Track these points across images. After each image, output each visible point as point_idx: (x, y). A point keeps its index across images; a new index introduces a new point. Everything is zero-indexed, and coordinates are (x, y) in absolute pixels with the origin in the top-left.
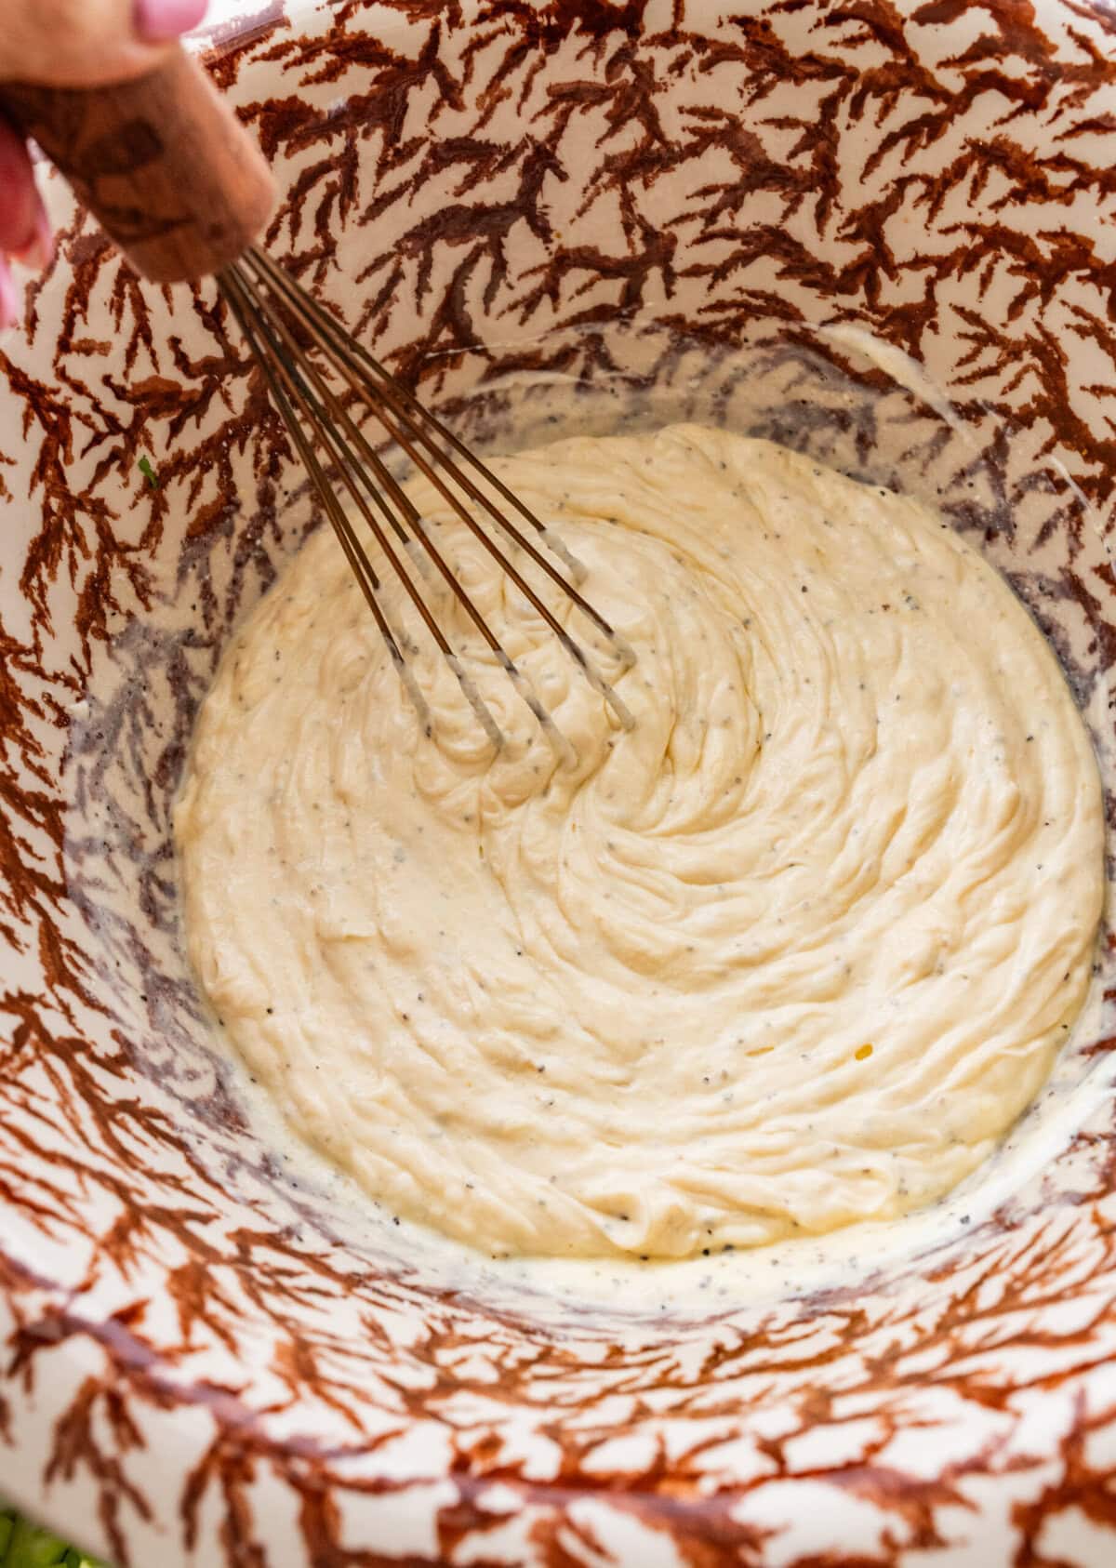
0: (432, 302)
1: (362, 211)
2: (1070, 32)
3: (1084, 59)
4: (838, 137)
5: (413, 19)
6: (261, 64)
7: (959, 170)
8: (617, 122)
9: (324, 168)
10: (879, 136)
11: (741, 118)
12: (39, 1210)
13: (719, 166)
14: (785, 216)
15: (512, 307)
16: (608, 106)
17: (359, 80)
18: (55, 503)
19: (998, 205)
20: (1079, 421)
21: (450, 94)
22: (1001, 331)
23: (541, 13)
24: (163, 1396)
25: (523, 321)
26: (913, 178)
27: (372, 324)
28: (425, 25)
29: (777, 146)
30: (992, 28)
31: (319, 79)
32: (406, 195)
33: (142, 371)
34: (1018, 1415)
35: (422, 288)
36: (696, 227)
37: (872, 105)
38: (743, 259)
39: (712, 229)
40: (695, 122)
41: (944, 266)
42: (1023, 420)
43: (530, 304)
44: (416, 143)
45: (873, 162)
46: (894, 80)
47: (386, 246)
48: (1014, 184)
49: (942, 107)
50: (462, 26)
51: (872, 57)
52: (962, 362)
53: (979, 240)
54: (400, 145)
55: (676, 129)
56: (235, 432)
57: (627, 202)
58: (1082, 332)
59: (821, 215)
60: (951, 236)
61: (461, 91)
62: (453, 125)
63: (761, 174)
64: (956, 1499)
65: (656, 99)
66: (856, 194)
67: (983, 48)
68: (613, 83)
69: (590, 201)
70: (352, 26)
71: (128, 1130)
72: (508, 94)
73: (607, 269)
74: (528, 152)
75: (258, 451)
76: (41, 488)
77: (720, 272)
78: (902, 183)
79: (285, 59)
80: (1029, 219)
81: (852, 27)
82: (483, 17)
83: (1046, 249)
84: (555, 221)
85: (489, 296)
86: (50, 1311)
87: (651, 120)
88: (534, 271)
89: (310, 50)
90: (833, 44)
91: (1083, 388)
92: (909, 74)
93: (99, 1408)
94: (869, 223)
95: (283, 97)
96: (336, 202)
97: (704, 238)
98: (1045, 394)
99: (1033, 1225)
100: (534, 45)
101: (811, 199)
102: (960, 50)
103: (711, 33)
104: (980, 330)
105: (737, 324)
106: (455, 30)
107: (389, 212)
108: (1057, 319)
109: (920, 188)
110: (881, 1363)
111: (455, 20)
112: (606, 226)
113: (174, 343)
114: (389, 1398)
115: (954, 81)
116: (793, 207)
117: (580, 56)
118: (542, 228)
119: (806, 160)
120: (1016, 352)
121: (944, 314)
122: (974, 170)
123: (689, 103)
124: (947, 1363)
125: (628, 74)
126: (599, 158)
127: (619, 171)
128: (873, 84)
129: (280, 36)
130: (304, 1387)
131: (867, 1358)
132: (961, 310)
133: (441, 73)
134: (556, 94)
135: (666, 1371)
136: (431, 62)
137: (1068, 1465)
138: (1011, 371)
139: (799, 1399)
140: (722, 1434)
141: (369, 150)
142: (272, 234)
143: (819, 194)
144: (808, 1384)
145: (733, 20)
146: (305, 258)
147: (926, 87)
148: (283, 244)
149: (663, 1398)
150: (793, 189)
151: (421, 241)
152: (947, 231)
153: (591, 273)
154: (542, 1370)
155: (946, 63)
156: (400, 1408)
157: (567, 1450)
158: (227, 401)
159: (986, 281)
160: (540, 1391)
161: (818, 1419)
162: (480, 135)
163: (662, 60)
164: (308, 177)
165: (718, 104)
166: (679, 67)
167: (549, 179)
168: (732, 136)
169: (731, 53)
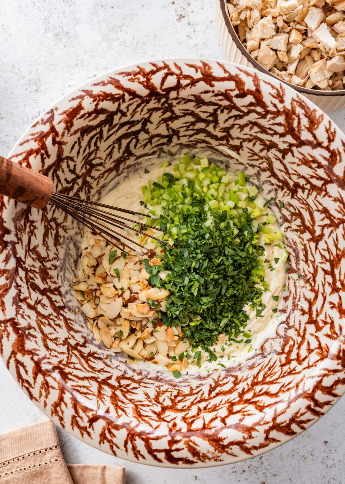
0: (122, 150)
1: (105, 139)
2: (272, 103)
3: (275, 110)
4: (218, 115)
5: (114, 103)
6: (79, 120)
7: (246, 125)
8: (164, 113)
9: (95, 135)
10: (227, 117)
11: (194, 111)
12: (86, 394)
13: (190, 119)
14: (206, 127)
15: (141, 147)
16: (162, 110)
17: (102, 117)
18: (46, 224)
19: (256, 133)
20: (276, 174)
21: (124, 114)
22: (258, 154)
23: (145, 97)
24: (117, 428)
25: (144, 148)
26: (236, 124)
27: (108, 158)
28: (117, 104)
29: (204, 116)
30: (253, 101)
31: (93, 119)
32: (115, 134)
33: (60, 187)
34: (265, 413)
35: (120, 148)
36: (185, 128)
37: (226, 111)
38: (197, 134)
39: (188, 129)
40: (183, 112)
41: (244, 140)
42: (264, 170)
43: (145, 145)
44: (116, 125)
45: (226, 121)
46: (231, 107)
47: (111, 143)
48: (260, 130)
49: (242, 114)
51: (226, 103)
52: (249, 157)
53: (252, 137)
54: (113, 126)
55: (177, 112)
56: (80, 189)
57: (167, 125)
58: (277, 159)
59: (215, 127)
61: (126, 113)
62: (124, 119)
63: (199, 120)
64: (255, 430)
65: (173, 108)
66: (222, 125)
67: (251, 104)
68: (163, 107)
69: (158, 126)
70: (99, 107)
71: (91, 361)
72: (138, 112)
73: (164, 137)
74: (143, 120)
75: (85, 190)
76: (43, 223)
77: (191, 136)
78: (233, 125)
79: (84, 118)
80: (263, 136)
81: (220, 97)
82: (130, 99)
83: (268, 143)
84: (150, 130)
85: (135, 146)
86: (93, 415)
87: (173, 112)
88: (146, 139)
89: (90, 114)
90: (216, 100)
91: (277, 169)
92: (234, 107)
93: (106, 431)
94: (227, 130)
95: (85, 125)
96: (98, 140)
97: (186, 130)
98: (269, 167)
99: (269, 357)
100: (144, 103)
101: (212, 125)
102: (246, 104)
103: (186, 97)
104: (253, 152)
105: (196, 144)
106: (124, 103)
107: (111, 138)
108: (270, 155)
109: (238, 126)
110: (241, 395)
111: (124, 101)
112: (163, 130)
113: (66, 179)
114: (155, 417)
115: (245, 110)
116: (208, 126)
117: (154, 103)
118: (147, 132)
119: (210, 118)
120: (262, 158)
121: (245, 148)
122: (251, 125)
123: (181, 109)
124: (253, 397)
125: (166, 105)
126: (160, 119)
127: (165, 121)
128: (226, 108)
129: (82, 112)
130: (140, 419)
131: (239, 392)
132: (249, 148)
133: (121, 112)
134: (149, 110)
135: (202, 395)
136: (119, 110)
137: (274, 423)
138: (261, 161)
139: (227, 405)
140: (215, 417)
141: (105, 129)
142: (85, 151)
143: (214, 124)
144: (228, 400)
145: (192, 95)
146: (92, 152)
147: (238, 109)
148: (87, 151)
149: (202, 405)
150: (208, 122)
151: (119, 140)
152: (245, 134)
153: (159, 138)
154: (179, 398)
155: (243, 106)
156: (157, 419)
157: (188, 424)
158: (78, 184)
159: (254, 145)
160: (180, 406)
161: (231, 412)
162: (131, 120)
163: (175, 102)
164: (92, 138)
165: (188, 109)
166: (179, 103)
167: (148, 124)
168: (192, 114)
169: (191, 101)
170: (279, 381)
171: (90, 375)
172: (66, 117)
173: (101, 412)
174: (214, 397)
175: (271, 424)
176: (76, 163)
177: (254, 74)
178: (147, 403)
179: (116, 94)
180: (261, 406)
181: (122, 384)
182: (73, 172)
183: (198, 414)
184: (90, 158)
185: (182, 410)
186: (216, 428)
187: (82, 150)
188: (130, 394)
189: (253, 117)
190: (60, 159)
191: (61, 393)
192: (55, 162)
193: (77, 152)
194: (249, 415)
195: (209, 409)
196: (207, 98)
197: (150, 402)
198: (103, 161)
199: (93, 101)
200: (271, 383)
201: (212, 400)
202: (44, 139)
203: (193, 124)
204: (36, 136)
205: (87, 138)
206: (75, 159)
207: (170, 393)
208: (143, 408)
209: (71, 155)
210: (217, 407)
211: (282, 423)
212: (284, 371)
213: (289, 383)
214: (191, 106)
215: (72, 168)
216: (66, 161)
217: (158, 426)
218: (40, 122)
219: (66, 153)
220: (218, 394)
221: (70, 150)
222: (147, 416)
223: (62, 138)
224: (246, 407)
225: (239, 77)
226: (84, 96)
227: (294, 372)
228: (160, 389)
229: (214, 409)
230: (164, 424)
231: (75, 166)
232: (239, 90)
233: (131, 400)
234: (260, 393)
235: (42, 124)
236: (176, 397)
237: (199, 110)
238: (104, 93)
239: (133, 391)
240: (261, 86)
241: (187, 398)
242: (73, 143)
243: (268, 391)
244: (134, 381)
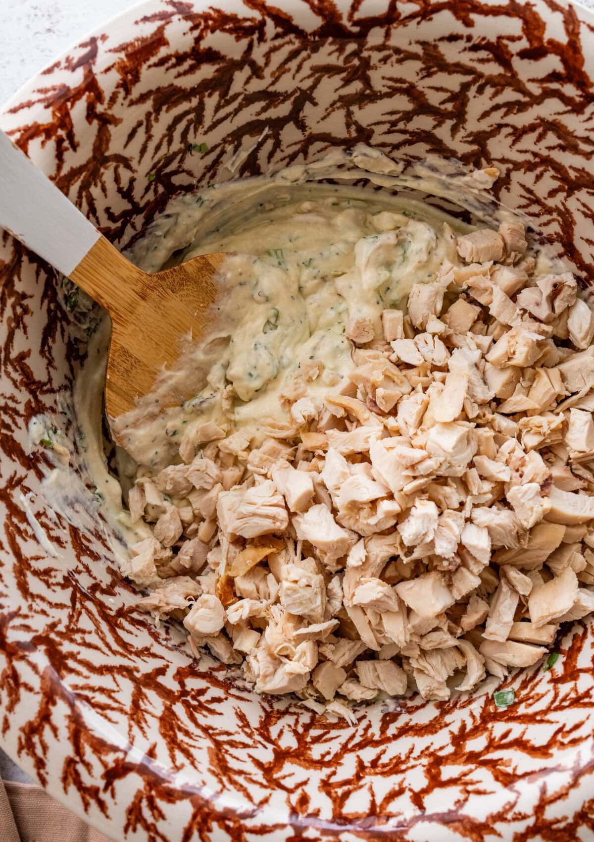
1: (205, 128)
4: (468, 100)
5: (238, 39)
6: (153, 69)
7: (532, 128)
8: (347, 82)
9: (186, 113)
10: (489, 105)
11: (416, 84)
12: (103, 707)
13: (402, 103)
14: (435, 127)
15: (282, 160)
16: (344, 75)
17: (207, 71)
18: (52, 306)
19: (550, 148)
20: (578, 251)
21: (257, 72)
22: (543, 200)
23: (311, 34)
24: (171, 796)
25: (288, 166)
26: (507, 125)
27: (208, 175)
28: (245, 42)
29: (434, 98)
30: (560, 68)
31: (185, 73)
32: (230, 118)
34: (519, 793)
36: (386, 127)
37: (489, 91)
38: (410, 143)
39: (394, 128)
40: (391, 83)
41: (517, 166)
42: (549, 240)
43: (292, 158)
44: (236, 96)
45: (486, 114)
46: (503, 82)
47: (219, 141)
48: (561, 142)
49: (527, 99)
50: (265, 41)
51: (493, 69)
52: (520, 207)
53: (537, 160)
54: (228, 98)
55: (379, 85)
57: (349, 114)
59: (454, 130)
60: (523, 154)
61: (263, 71)
62: (256, 85)
63: (423, 107)
64: (493, 831)
65: (370, 73)
66: (473, 125)
67: (554, 76)
68: (348, 65)
69: (329, 114)
70: (204, 45)
71: (123, 628)
72: (289, 70)
73: (335, 142)
74: (297, 94)
76: (46, 302)
77: (396, 147)
78: (500, 126)
79: (167, 65)
80: (567, 159)
81: (483, 54)
82: (277, 36)
83: (572, 174)
84: (308, 122)
85: (271, 155)
86: (116, 761)
87: (367, 81)
88: (295, 144)
89: (180, 58)
90: (472, 60)
91: (582, 238)
92: (512, 81)
93: (144, 803)
94: (480, 138)
95: (166, 85)
96: (192, 127)
97: (389, 132)
98: (562, 233)
100: (306, 49)
101: (449, 123)
102: (542, 75)
103: (405, 47)
104: (532, 197)
106: (262, 44)
107: (220, 127)
108: (573, 204)
109: (510, 130)
110: (459, 739)
111: (262, 39)
112: (336, 125)
113: (107, 210)
114: (258, 775)
115: (535, 89)
116: (439, 124)
117: (330, 54)
118: (301, 126)
119: (449, 106)
120: (549, 211)
121: (514, 185)
122: (540, 130)
123: (388, 75)
124: (487, 749)
125: (356, 62)
126: (335, 97)
127: (346, 102)
128: (491, 81)
129: (163, 51)
130: (225, 779)
131: (451, 733)
132: (523, 186)
133: (253, 64)
134: (315, 70)
135: (366, 730)
136: (247, 59)
137: (537, 819)
138: (545, 218)
139: (425, 761)
140: (397, 788)
141: (211, 102)
142: (158, 148)
143: (454, 121)
144: (427, 748)
145: (418, 42)
146: (175, 154)
147: (519, 88)
148: (163, 151)
149: (368, 754)
150: (440, 116)
151: (236, 137)
152: (521, 152)
153: (326, 144)
154: (314, 732)
155: (533, 80)
156: (265, 782)
157: (334, 801)
158: (134, 227)
159: (538, 178)
160: (316, 752)
161: (436, 782)
162: (271, 89)
163: (376, 57)
164: (178, 120)
165: (404, 77)
166: (385, 60)
167: (308, 105)
168: (411, 91)
169: (414, 57)
170: (551, 716)
171: (117, 661)
172: (125, 59)
173: (136, 756)
174: (396, 737)
175: (531, 822)
176: (135, 175)
177: (567, 8)
178: (241, 738)
179: (246, 20)
180: (507, 775)
181: (188, 688)
182: (127, 194)
183: (358, 777)
184: (168, 170)
185: (320, 763)
186: (401, 818)
187: (152, 145)
188: (205, 713)
189: (550, 108)
190: (99, 158)
191: (47, 703)
192: (88, 162)
193: (140, 147)
194: (479, 792)
195: (384, 766)
196: (452, 53)
197: (250, 736)
198: (195, 182)
199: (192, 29)
200: (530, 719)
201: (389, 745)
202: (69, 104)
203: (408, 117)
204: (50, 94)
205: (166, 117)
206: (134, 164)
207: (295, 717)
208: (232, 751)
209: (126, 153)
210: (403, 762)
211: (558, 821)
212: (561, 695)
213: (577, 727)
214: (410, 71)
215: (124, 183)
216: (112, 165)
217: (265, 801)
218: (63, 64)
219: (115, 147)
220: (404, 731)
221: (125, 138)
222: (240, 772)
223: (110, 108)
224: (471, 771)
225: (534, 9)
226: (172, 14)
227: (586, 700)
228: (271, 706)
229: (396, 767)
230: (279, 795)
231: (132, 181)
232: (529, 40)
233: (206, 730)
234: (504, 741)
235: (66, 68)
236: (307, 727)
237: (429, 82)
238: (218, 11)
239: (213, 706)
240: (581, 36)
241: (333, 733)
242: (134, 124)
243: (525, 738)
244: (216, 682)
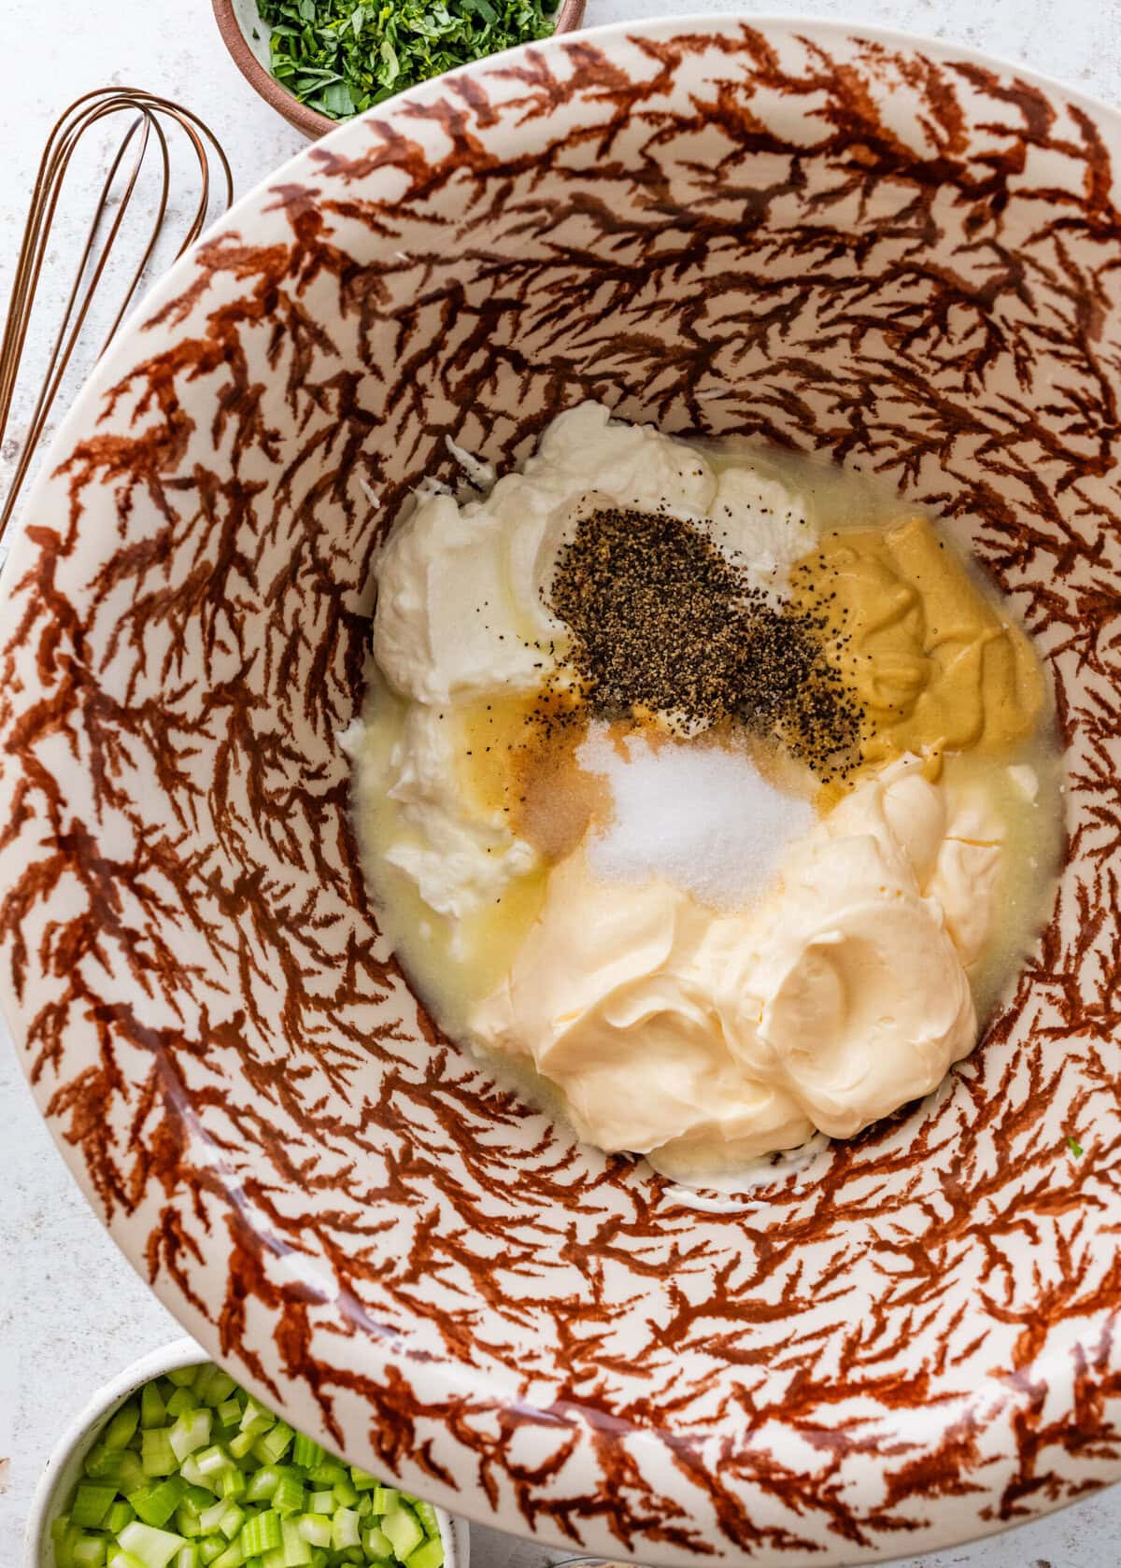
0: (788, 1267)
1: (841, 1330)
2: (208, 1226)
3: (208, 1198)
4: (409, 1256)
5: (767, 1453)
7: (322, 1182)
8: (595, 1341)
9: (871, 1361)
10: (381, 1239)
11: (486, 1305)
13: (510, 1283)
14: (464, 1232)
15: (715, 1253)
16: (599, 1353)
17: (826, 1414)
19: (299, 1142)
20: (284, 971)
21: (743, 1395)
22: (320, 1067)
23: (646, 1427)
25: (707, 1243)
26: (357, 1199)
27: (846, 1259)
28: (758, 1444)
29: (459, 1274)
30: (268, 1260)
32: (798, 1336)
33: (1068, 1220)
34: (642, 153)
35: (794, 1279)
36: (538, 1256)
37: (377, 1260)
38: (503, 1220)
39: (528, 1250)
40: (526, 1319)
41: (349, 1132)
42: (321, 1003)
43: (697, 1252)
44: (784, 1366)
45: (386, 1226)
46: (356, 1267)
47: (821, 1307)
48: (285, 1147)
49: (325, 1228)
50: (723, 1437)
51: (369, 1290)
52: (354, 1068)
53: (320, 1132)
54: (798, 1368)
55: (545, 1324)
56: (988, 1186)
57: (597, 1292)
58: (264, 1022)
59: (434, 1219)
60: (340, 1147)
61: (733, 1394)
62: (748, 1375)
63: (480, 1267)
64: (700, 106)
65: (558, 1345)
68: (591, 1365)
69: (630, 1301)
70: (827, 1457)
72: (689, 1384)
73: (624, 1256)
74: (678, 1345)
75: (970, 1176)
77: (526, 1221)
78: (367, 1200)
79: (893, 1441)
80: (281, 1120)
82: (702, 1439)
83: (274, 1090)
84: (666, 1299)
85: (734, 1264)
87: (563, 1331)
88: (690, 1272)
89: (870, 1447)
90: (397, 1314)
91: (276, 989)
92: (342, 1263)
94: (397, 1193)
96: (865, 1337)
97: (536, 1247)
98: (302, 1007)
100: (657, 1408)
101: (441, 1231)
103: (500, 1367)
104: (334, 1077)
105: (519, 1185)
106: (729, 1435)
107: (818, 1327)
108: (280, 1046)
109: (353, 1190)
110: (695, 255)
111: (729, 1443)
112: (619, 1282)
113: (1036, 1241)
114: (1032, 279)
115: (308, 1237)
116: (456, 1235)
117: (618, 1389)
118: (676, 1295)
119: (438, 1256)
120: (313, 1047)
121: (359, 1105)
122: (311, 1175)
123: (528, 1332)
124: (660, 229)
125: (578, 1366)
126: (615, 1324)
127: (596, 1311)
128: (375, 1274)
129: (896, 1464)
130: (1090, 286)
131: (701, 267)
132: (344, 1098)
133: (750, 1408)
134: (645, 1372)
135: (830, 305)
136: (757, 1419)
137: (627, 108)
138: (320, 1039)
139: (761, 235)
140: (821, 206)
141: (826, 1369)
142: (930, 1319)
143: (434, 1231)
144: (747, 254)
145: (477, 1366)
146: (901, 1302)
147: (332, 1249)
148: (921, 1312)
149: (844, 267)
150: (452, 1245)
151: (787, 1308)
152: (341, 1152)
153: (639, 1258)
154: (914, 322)
155: (311, 1253)
156: (1026, 266)
157: (927, 210)
158: (993, 1207)
159: (322, 1103)
160: (923, 292)
161: (757, 204)
162: (721, 1363)
163: (546, 1364)
164: (889, 1354)
165: (504, 1321)
166: (530, 1357)
167: (663, 1324)
168: (497, 1299)
169: (484, 1347)
170: (547, 254)
172: (962, 1469)
174: (789, 282)
175: (639, 106)
176: (977, 1285)
177: (232, 1353)
178: (1035, 342)
179: (749, 1479)
180: (647, 183)
181: (1098, 441)
182: (996, 1258)
183: (873, 238)
184: (915, 1282)
185: (923, 272)
186: (832, 160)
187: (941, 1324)
188: (1083, 396)
189: (292, 1202)
190: (1037, 1324)
192: (1058, 1319)
193: (962, 1326)
194: (700, 168)
195: (825, 244)
196: (427, 1335)
197: (1021, 342)
198: (872, 1254)
199: (840, 1488)
200: (578, 257)
201: (804, 273)
202: (1072, 1420)
203: (504, 1261)
204: (1098, 1446)
205: (907, 1363)
206: (977, 1303)
207: (935, 353)
208: (1059, 326)
209: (989, 1322)
210: (792, 241)
211: (599, 98)
212: (518, 283)
213: (518, 230)
214: (492, 1327)
215: (998, 1274)
216: (1016, 1309)
217: (1035, 238)
218: (1064, 1489)
219: (1005, 1339)
220: (773, 287)
221: (985, 1344)
222: (1061, 291)
223: (1004, 1400)
224: (698, 203)
225: (284, 1365)
226: (865, 1522)
227: (488, 265)
228: (967, 379)
229: (808, 237)
230: (1010, 241)
231: (984, 1277)
232: (304, 1318)
233: (1092, 370)
234: (630, 235)
235: (1061, 1482)
236: (922, 332)
237: (467, 1304)
238: (791, 1505)
239: (1062, 402)
240: (224, 1300)
241: (883, 313)
242: (966, 1362)
243: (597, 232)
244: (1048, 441)
